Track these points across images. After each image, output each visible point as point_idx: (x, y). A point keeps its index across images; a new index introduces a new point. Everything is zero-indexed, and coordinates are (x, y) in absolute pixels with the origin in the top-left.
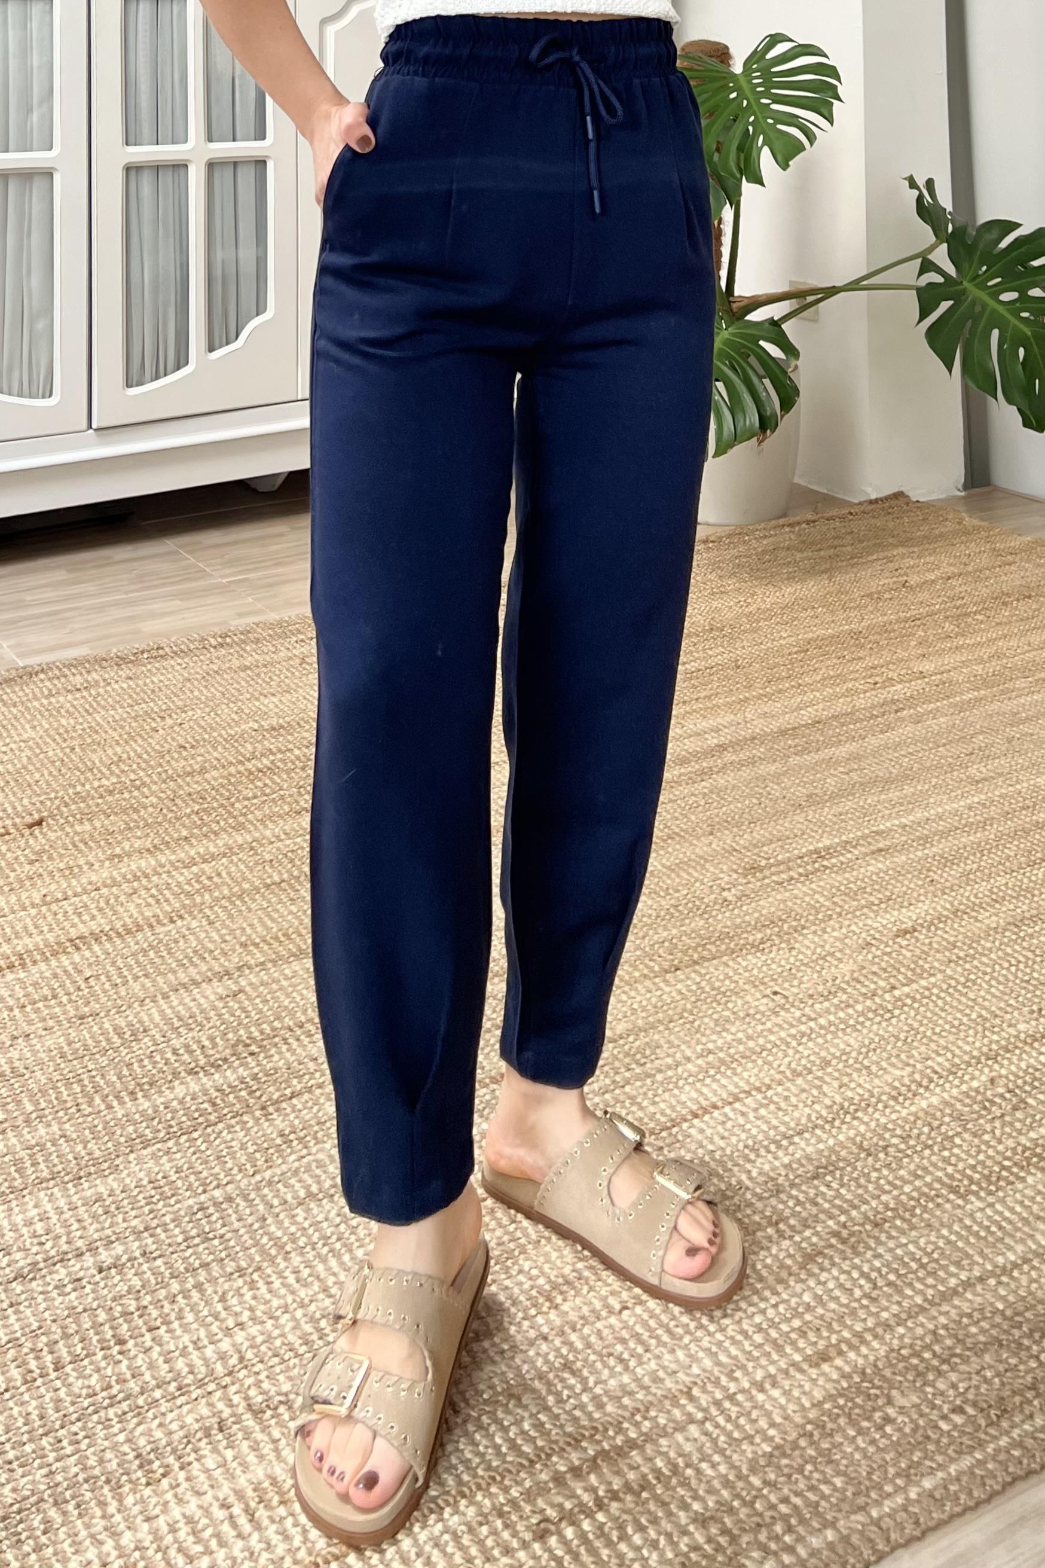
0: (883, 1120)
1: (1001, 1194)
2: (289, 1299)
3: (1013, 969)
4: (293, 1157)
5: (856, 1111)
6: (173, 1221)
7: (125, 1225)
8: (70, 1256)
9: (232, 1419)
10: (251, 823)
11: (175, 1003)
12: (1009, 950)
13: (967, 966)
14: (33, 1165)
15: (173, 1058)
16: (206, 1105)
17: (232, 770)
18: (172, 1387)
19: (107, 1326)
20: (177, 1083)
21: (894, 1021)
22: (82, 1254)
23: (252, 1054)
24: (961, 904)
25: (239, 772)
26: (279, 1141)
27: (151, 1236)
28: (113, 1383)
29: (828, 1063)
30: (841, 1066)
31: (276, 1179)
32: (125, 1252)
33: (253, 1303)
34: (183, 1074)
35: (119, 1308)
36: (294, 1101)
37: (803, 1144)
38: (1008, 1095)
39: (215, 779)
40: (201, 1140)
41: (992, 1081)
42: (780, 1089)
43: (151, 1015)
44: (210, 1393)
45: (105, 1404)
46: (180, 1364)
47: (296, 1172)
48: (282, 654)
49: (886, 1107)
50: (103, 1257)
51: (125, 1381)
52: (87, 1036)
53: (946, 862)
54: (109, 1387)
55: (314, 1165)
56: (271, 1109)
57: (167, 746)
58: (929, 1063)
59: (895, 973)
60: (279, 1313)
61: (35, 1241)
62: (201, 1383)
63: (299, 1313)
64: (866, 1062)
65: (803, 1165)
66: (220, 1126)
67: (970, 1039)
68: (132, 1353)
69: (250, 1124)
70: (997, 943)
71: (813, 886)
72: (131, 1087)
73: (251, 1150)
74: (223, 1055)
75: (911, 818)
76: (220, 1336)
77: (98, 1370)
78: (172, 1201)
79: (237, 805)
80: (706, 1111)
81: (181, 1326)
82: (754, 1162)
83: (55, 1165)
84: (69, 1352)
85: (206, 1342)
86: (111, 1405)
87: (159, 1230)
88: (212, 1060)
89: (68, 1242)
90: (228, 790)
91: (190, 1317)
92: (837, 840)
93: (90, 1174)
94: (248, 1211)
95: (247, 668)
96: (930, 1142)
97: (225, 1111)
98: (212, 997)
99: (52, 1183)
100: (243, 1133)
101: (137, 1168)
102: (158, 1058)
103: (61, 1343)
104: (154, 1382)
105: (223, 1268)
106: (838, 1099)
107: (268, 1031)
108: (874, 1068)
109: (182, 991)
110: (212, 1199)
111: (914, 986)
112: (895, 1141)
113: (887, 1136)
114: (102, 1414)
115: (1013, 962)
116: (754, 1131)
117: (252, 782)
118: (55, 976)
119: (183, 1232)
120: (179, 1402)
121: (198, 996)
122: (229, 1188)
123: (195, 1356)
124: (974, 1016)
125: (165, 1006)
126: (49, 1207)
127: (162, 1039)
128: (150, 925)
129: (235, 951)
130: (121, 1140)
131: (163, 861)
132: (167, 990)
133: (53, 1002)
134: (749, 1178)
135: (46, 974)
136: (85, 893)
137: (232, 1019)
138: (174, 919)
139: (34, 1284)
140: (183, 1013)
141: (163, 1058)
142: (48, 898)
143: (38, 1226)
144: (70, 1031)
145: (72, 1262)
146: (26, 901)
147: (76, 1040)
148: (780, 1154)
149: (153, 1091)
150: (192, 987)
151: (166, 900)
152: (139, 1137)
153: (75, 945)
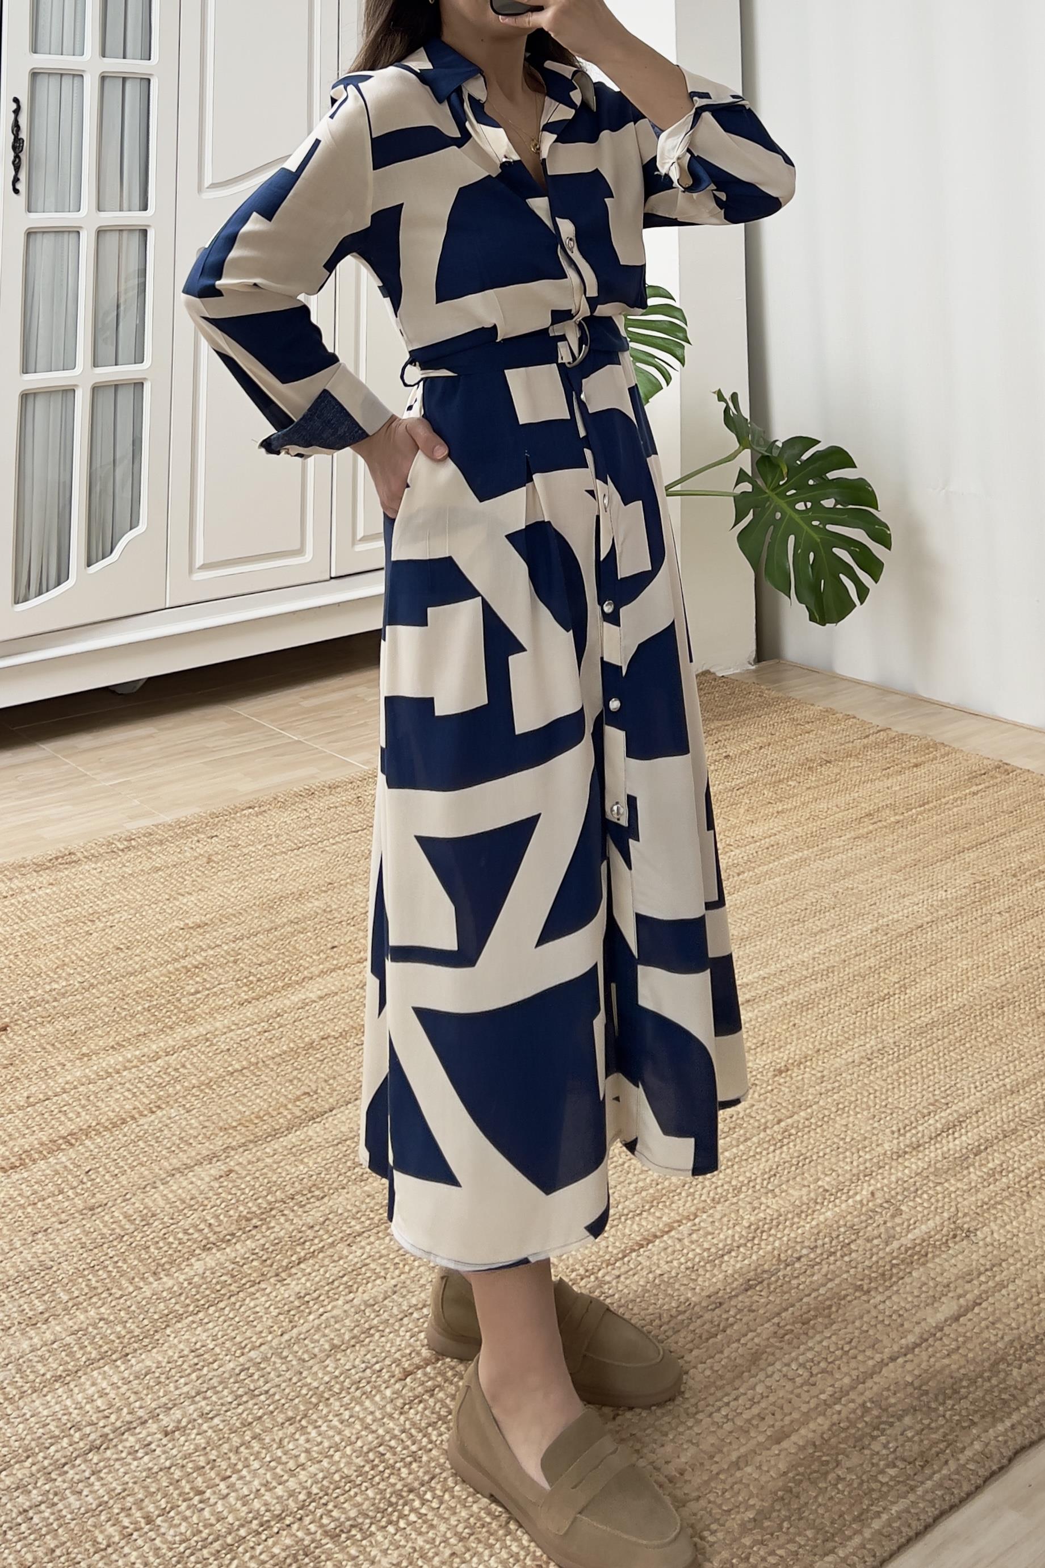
0: (792, 1235)
1: (895, 1288)
2: (337, 1438)
3: (872, 1096)
4: (311, 1317)
5: (770, 1229)
6: (220, 1383)
7: (177, 1392)
8: (135, 1425)
9: (313, 1545)
10: (200, 1016)
11: (174, 1188)
12: (866, 1081)
13: (835, 1097)
14: (81, 1348)
15: (186, 1237)
16: (223, 1278)
17: (170, 967)
18: (255, 1524)
19: (184, 1482)
20: (193, 1260)
21: (785, 1148)
22: (146, 1422)
23: (256, 1227)
24: (820, 1044)
25: (177, 970)
26: (297, 1303)
27: (205, 1398)
28: (201, 1528)
29: (740, 1191)
30: (750, 1191)
31: (302, 1336)
32: (184, 1415)
33: (308, 1446)
34: (198, 1252)
35: (190, 1465)
36: (302, 1266)
37: (732, 1262)
38: (885, 1205)
39: (157, 978)
40: (228, 1309)
41: (873, 1194)
42: (704, 1216)
43: (156, 1199)
44: (289, 1526)
45: (199, 1547)
46: (256, 1504)
47: (318, 1329)
48: (188, 854)
49: (792, 1224)
50: (164, 1423)
51: (212, 1525)
52: (101, 1225)
53: (803, 1007)
54: (201, 1532)
55: (332, 1321)
56: (283, 1275)
57: (104, 949)
58: (820, 1183)
59: (779, 1107)
60: (331, 1452)
61: (100, 1415)
62: (280, 1518)
63: (348, 1450)
64: (770, 1187)
65: (736, 1280)
66: (241, 1294)
67: (848, 1160)
68: (212, 1501)
69: (268, 1291)
70: (855, 1075)
72: (153, 1268)
73: (275, 1313)
74: (230, 1231)
75: (767, 970)
76: (285, 1477)
77: (185, 1519)
78: (215, 1366)
79: (183, 1001)
80: (649, 1242)
81: (249, 1472)
82: (696, 1280)
83: (101, 1346)
84: (157, 1507)
85: (274, 1484)
86: (204, 1547)
87: (209, 1393)
88: (221, 1236)
89: (130, 1413)
90: (172, 987)
91: (256, 1465)
93: (135, 1350)
94: (284, 1367)
95: (158, 869)
96: (832, 1250)
97: (243, 1281)
98: (207, 1179)
99: (102, 1361)
100: (263, 1299)
101: (176, 1341)
102: (170, 1240)
103: (147, 1501)
104: (237, 1523)
105: (274, 1419)
106: (752, 1219)
107: (264, 1205)
108: (777, 1191)
109: (178, 1175)
110: (250, 1360)
111: (796, 1117)
112: (805, 1252)
113: (798, 1248)
114: (198, 1554)
115: (871, 1091)
116: (691, 1255)
117: (191, 978)
118: (57, 1173)
119: (232, 1392)
120: (264, 1537)
121: (194, 1179)
122: (263, 1348)
123: (267, 1497)
124: (848, 1140)
125: (165, 1192)
126: (104, 1384)
127: (171, 1221)
128: (133, 1118)
129: (216, 1135)
130: (156, 1317)
131: (129, 1056)
132: (164, 1176)
133: (60, 1197)
134: (695, 1294)
135: (48, 1172)
136: (65, 1092)
137: (230, 1197)
138: (154, 1109)
139: (109, 1453)
140: (184, 1195)
141: (175, 1239)
142: (31, 1100)
143: (99, 1402)
144: (84, 1222)
145: (138, 1430)
146: (11, 1104)
147: (92, 1230)
148: (716, 1272)
149: (174, 1270)
150: (186, 1171)
151: (142, 1093)
152: (171, 1313)
153: (68, 1142)
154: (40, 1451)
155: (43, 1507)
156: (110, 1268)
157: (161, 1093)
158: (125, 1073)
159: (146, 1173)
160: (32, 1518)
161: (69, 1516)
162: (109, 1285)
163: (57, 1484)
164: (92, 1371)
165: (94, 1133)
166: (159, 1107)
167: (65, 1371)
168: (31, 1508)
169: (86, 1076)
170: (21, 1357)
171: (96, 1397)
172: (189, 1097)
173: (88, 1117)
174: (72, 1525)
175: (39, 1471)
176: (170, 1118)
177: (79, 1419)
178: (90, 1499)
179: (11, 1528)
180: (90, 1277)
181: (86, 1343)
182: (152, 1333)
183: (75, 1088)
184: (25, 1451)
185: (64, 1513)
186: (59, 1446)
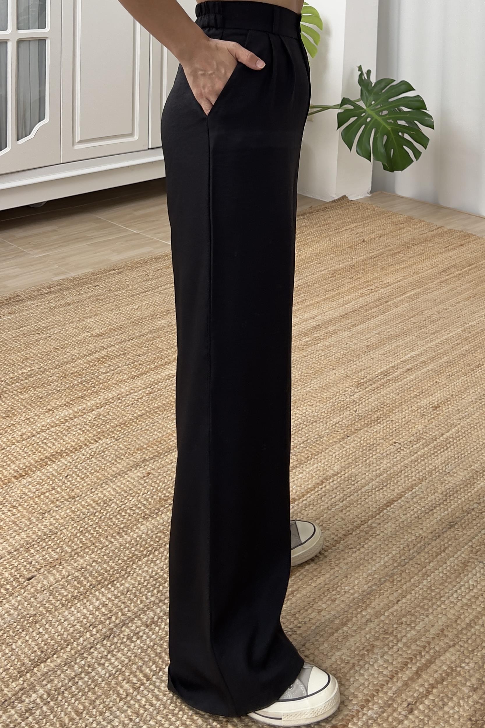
7: (148, 601)
8: (127, 621)
11: (119, 484)
14: (85, 579)
15: (132, 512)
16: (159, 535)
20: (139, 525)
21: (449, 449)
22: (134, 619)
29: (432, 473)
32: (155, 615)
34: (140, 520)
42: (417, 488)
43: (109, 491)
50: (144, 620)
52: (81, 508)
53: (438, 373)
59: (440, 427)
61: (106, 617)
71: (388, 389)
72: (117, 531)
74: (157, 507)
75: (414, 353)
80: (391, 503)
82: (422, 524)
83: (97, 577)
84: (151, 670)
88: (152, 510)
89: (123, 615)
92: (388, 367)
93: (117, 578)
98: (136, 478)
99: (99, 586)
101: (140, 572)
102: (123, 514)
106: (444, 489)
109: (119, 477)
111: (450, 432)
116: (415, 510)
118: (48, 478)
121: (129, 479)
125: (114, 487)
127: (121, 503)
128: (86, 445)
129: (136, 453)
130: (125, 558)
131: (76, 410)
132: (111, 478)
133: (53, 492)
134: (424, 532)
135: (43, 477)
136: (43, 432)
137: (152, 488)
138: (97, 440)
139: (116, 640)
140: (125, 488)
141: (126, 513)
142: (24, 437)
143: (103, 610)
144: (71, 506)
145: (130, 625)
146: (12, 439)
147: (76, 510)
148: (431, 518)
149: (129, 531)
150: (123, 475)
151: (88, 431)
152: (133, 556)
153: (51, 460)
154: (74, 641)
155: (83, 675)
156: (92, 532)
157: (99, 430)
158: (76, 420)
159: (100, 476)
160: (78, 682)
161: (100, 679)
162: (94, 541)
163: (89, 660)
164: (95, 592)
165: (65, 454)
166: (99, 438)
167: (79, 592)
168: (76, 676)
169: (53, 422)
170: (51, 586)
171: (100, 607)
172: (115, 432)
173: (59, 445)
174: (103, 685)
175: (76, 653)
176: (107, 444)
177: (93, 620)
178: (110, 668)
179: (66, 690)
180: (81, 537)
181: (88, 575)
182: (125, 568)
183: (48, 429)
184: (65, 641)
185: (96, 678)
186: (85, 637)
